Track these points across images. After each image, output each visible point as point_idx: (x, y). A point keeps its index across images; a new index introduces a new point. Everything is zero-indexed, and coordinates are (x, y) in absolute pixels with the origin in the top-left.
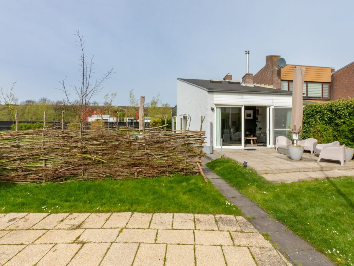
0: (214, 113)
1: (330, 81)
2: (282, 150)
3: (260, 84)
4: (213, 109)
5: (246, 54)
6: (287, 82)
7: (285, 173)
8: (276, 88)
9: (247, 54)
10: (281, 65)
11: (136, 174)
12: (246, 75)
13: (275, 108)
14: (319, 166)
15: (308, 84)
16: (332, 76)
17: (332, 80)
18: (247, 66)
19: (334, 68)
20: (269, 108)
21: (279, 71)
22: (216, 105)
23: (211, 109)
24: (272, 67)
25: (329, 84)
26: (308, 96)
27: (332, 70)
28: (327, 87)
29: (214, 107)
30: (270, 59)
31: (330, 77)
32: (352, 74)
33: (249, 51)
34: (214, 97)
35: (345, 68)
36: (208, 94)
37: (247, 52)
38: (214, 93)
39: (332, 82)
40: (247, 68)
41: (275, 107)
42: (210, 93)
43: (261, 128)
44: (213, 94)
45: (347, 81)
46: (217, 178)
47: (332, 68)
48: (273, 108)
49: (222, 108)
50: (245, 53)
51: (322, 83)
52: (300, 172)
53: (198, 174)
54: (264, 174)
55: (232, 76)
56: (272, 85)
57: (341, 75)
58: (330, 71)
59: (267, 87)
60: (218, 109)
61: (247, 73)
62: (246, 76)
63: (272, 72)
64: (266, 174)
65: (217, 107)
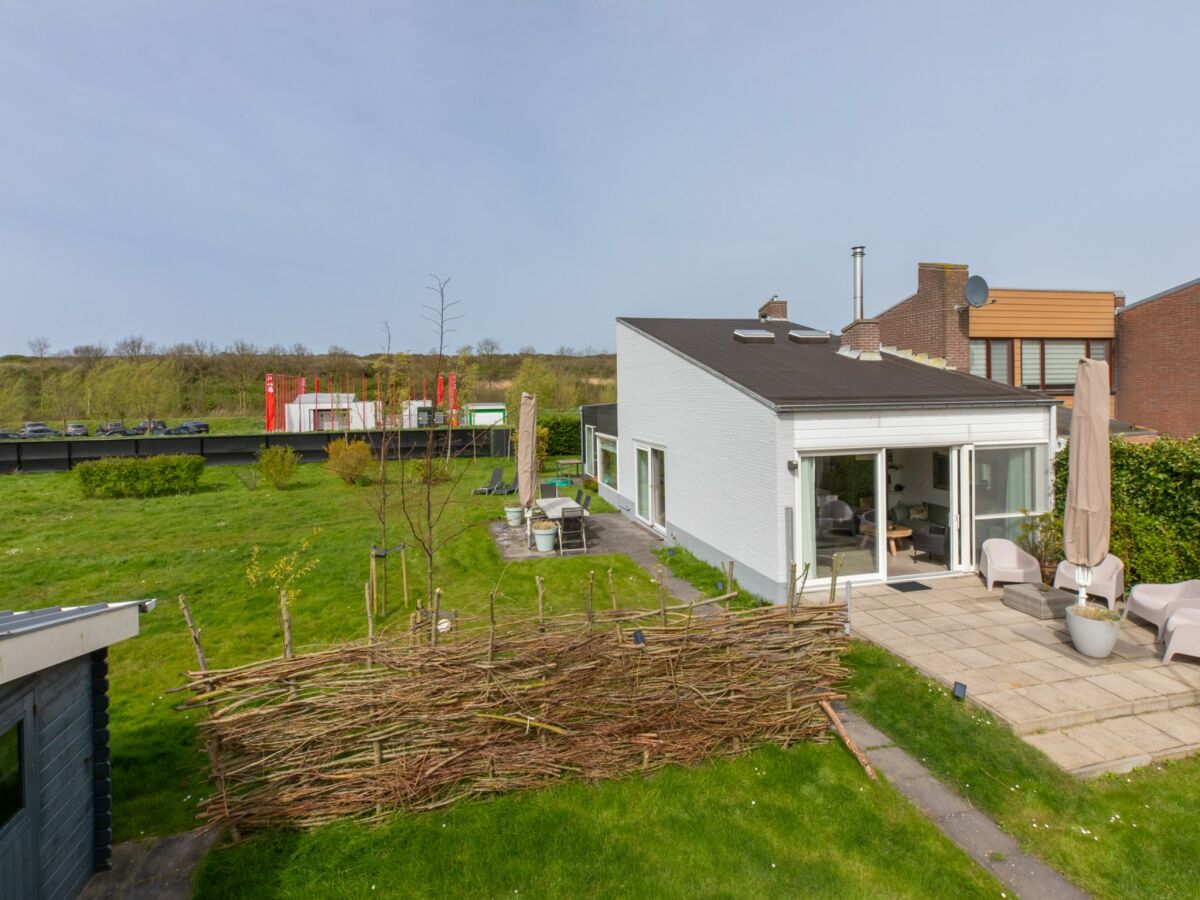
0: (796, 478)
1: (1111, 335)
2: (1022, 600)
3: (899, 349)
4: (792, 467)
5: (855, 255)
6: (984, 341)
7: (1091, 723)
8: (954, 368)
9: (858, 259)
10: (974, 299)
11: (646, 757)
12: (857, 323)
13: (976, 451)
14: (1181, 688)
15: (1046, 346)
16: (1118, 318)
17: (1117, 332)
18: (859, 294)
19: (1122, 292)
20: (959, 451)
21: (964, 315)
22: (800, 452)
23: (786, 465)
24: (943, 304)
25: (1108, 343)
26: (1047, 382)
27: (1119, 301)
28: (1102, 351)
29: (797, 459)
30: (934, 277)
31: (1112, 322)
32: (1187, 319)
33: (862, 248)
34: (796, 427)
35: (1164, 297)
36: (777, 420)
37: (859, 250)
38: (796, 415)
39: (1117, 338)
40: (859, 300)
41: (976, 446)
42: (784, 416)
43: (902, 485)
44: (793, 420)
45: (1170, 340)
46: (884, 747)
47: (1117, 295)
48: (970, 452)
49: (816, 458)
50: (852, 252)
51: (1087, 341)
52: (1133, 714)
53: (822, 733)
54: (1031, 733)
55: (785, 303)
56: (944, 358)
57: (1150, 318)
58: (1112, 303)
59: (923, 362)
60: (806, 463)
61: (858, 317)
62: (858, 326)
63: (944, 316)
64: (1039, 732)
65: (803, 458)
